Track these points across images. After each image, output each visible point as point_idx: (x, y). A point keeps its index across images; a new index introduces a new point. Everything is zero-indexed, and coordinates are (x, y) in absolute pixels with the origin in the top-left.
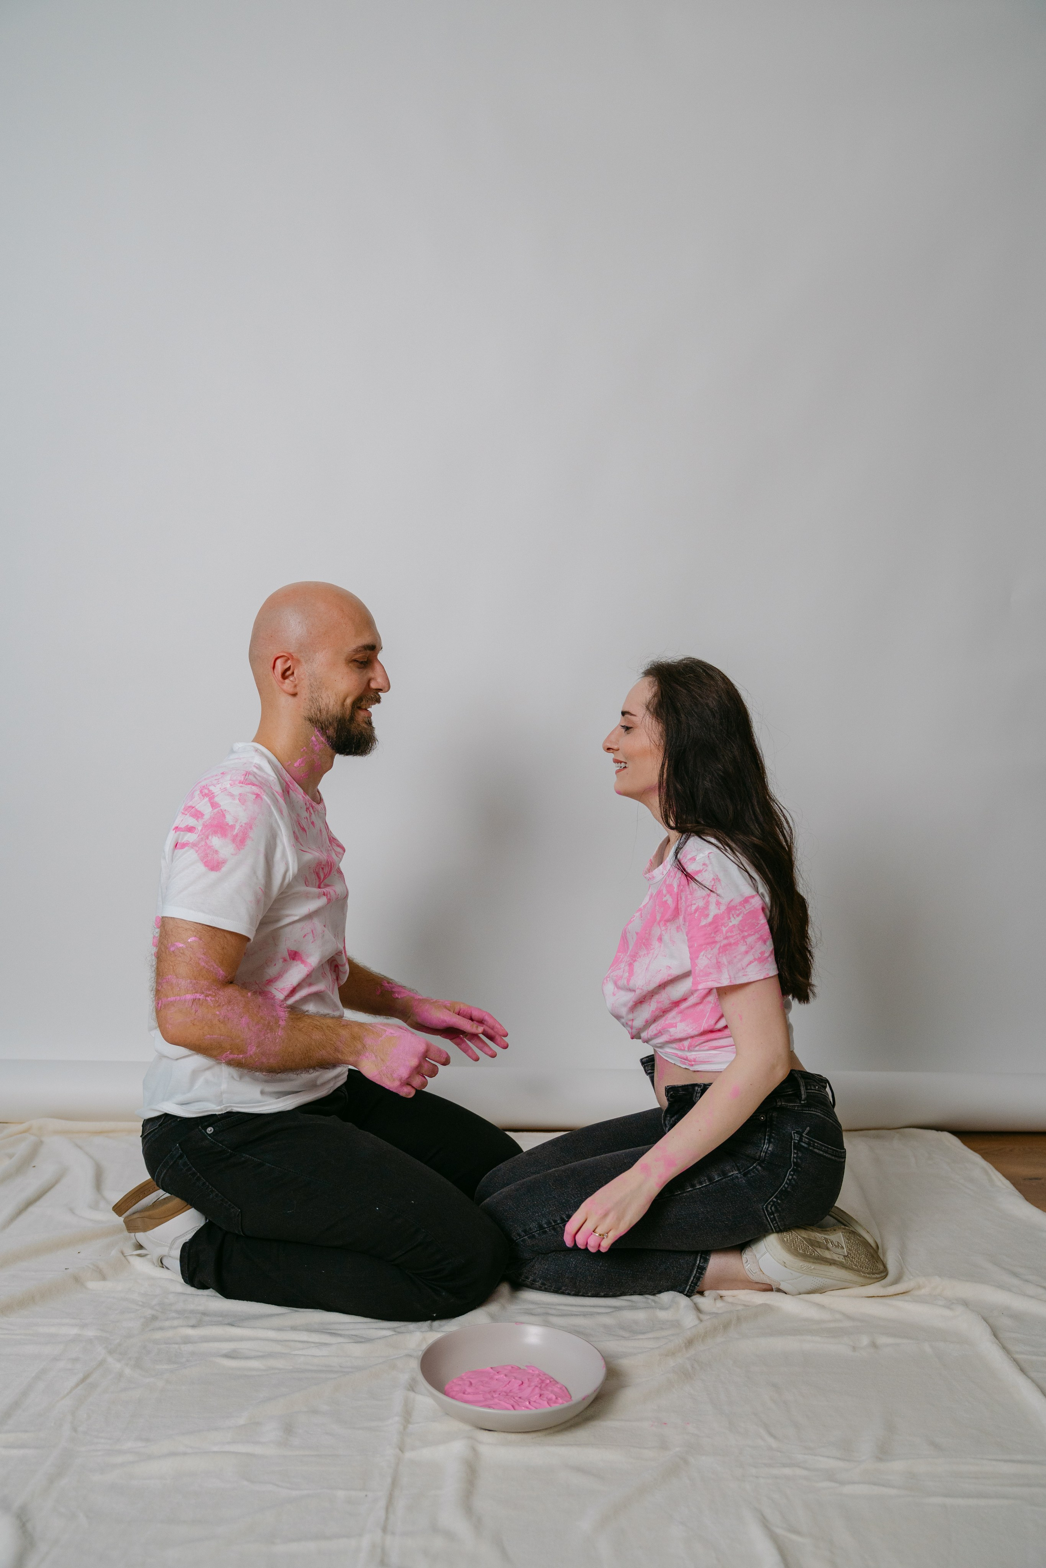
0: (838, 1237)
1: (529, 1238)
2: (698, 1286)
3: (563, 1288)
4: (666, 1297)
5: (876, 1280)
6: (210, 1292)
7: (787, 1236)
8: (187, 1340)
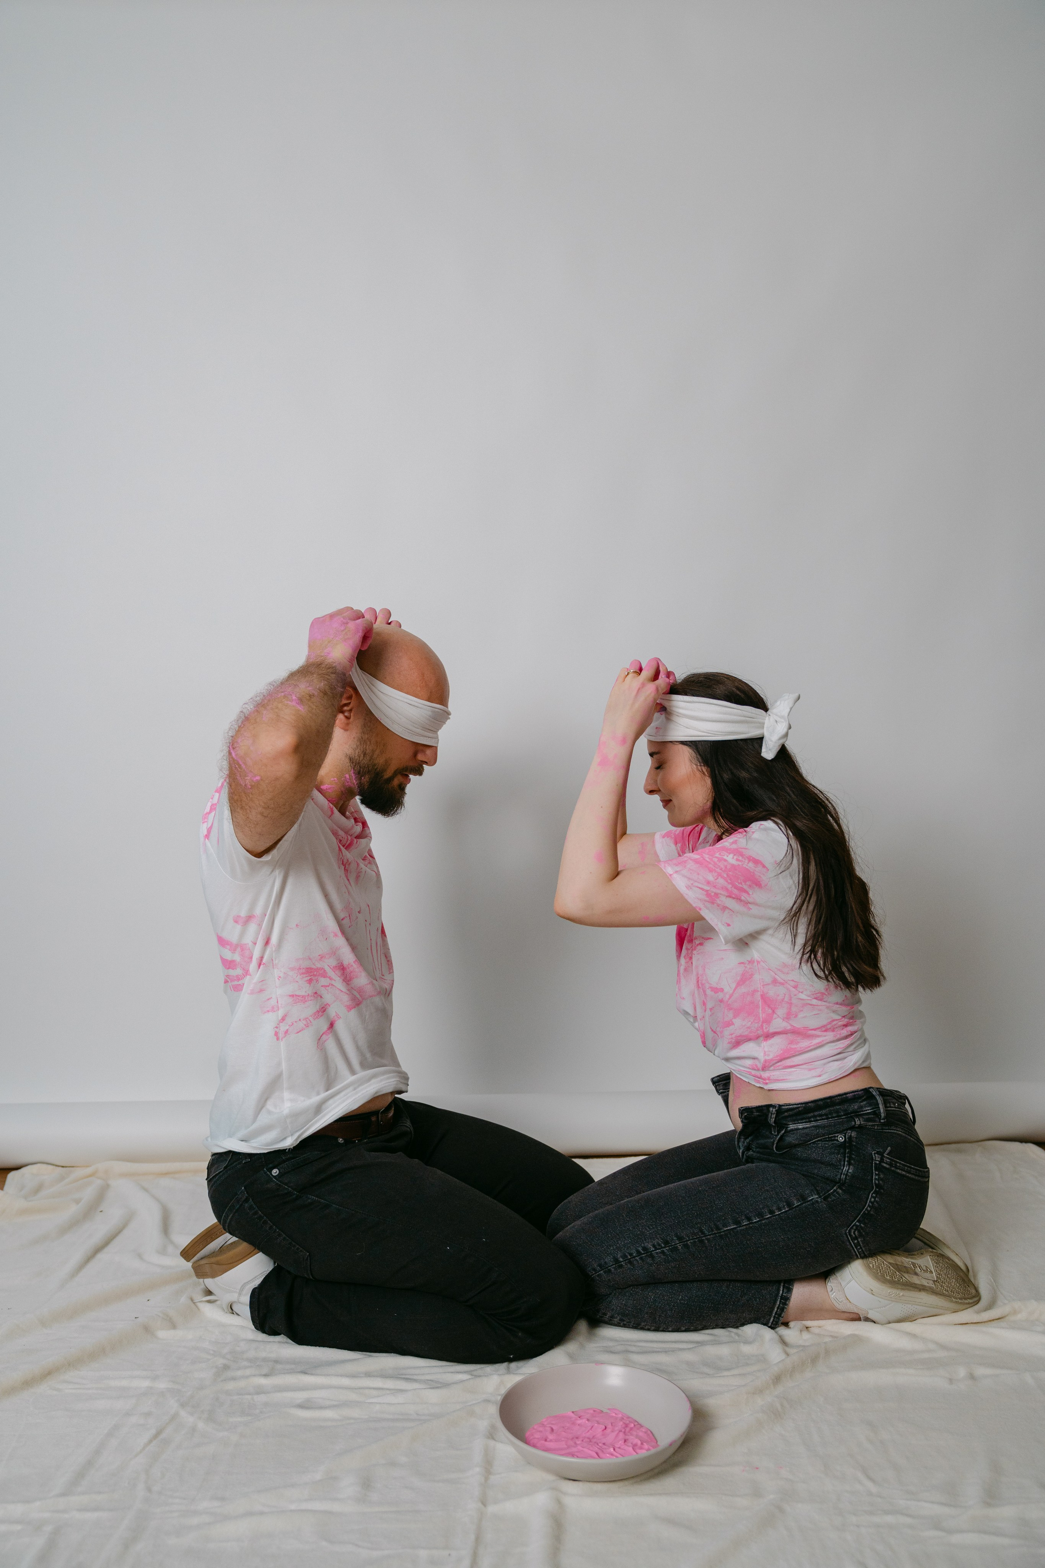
0: (926, 1261)
1: (605, 1272)
2: (782, 1317)
3: (643, 1324)
4: (751, 1330)
5: (968, 1306)
6: (281, 1338)
7: (873, 1262)
8: (260, 1390)
